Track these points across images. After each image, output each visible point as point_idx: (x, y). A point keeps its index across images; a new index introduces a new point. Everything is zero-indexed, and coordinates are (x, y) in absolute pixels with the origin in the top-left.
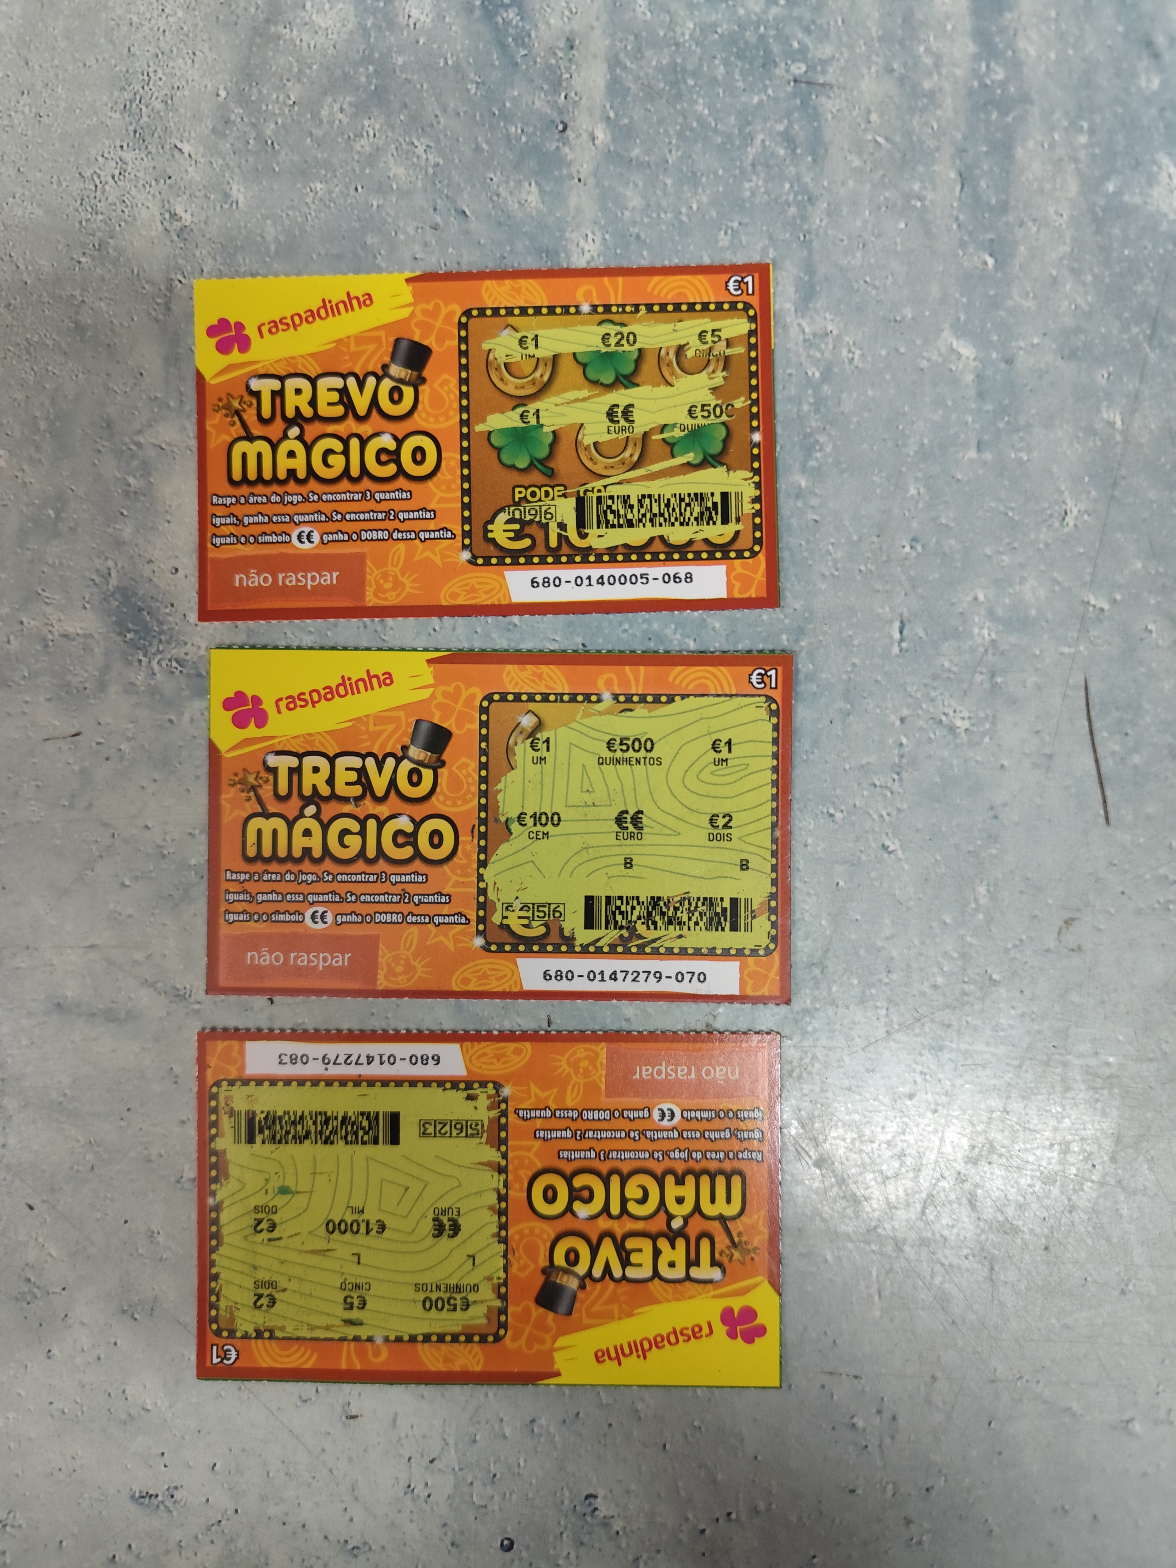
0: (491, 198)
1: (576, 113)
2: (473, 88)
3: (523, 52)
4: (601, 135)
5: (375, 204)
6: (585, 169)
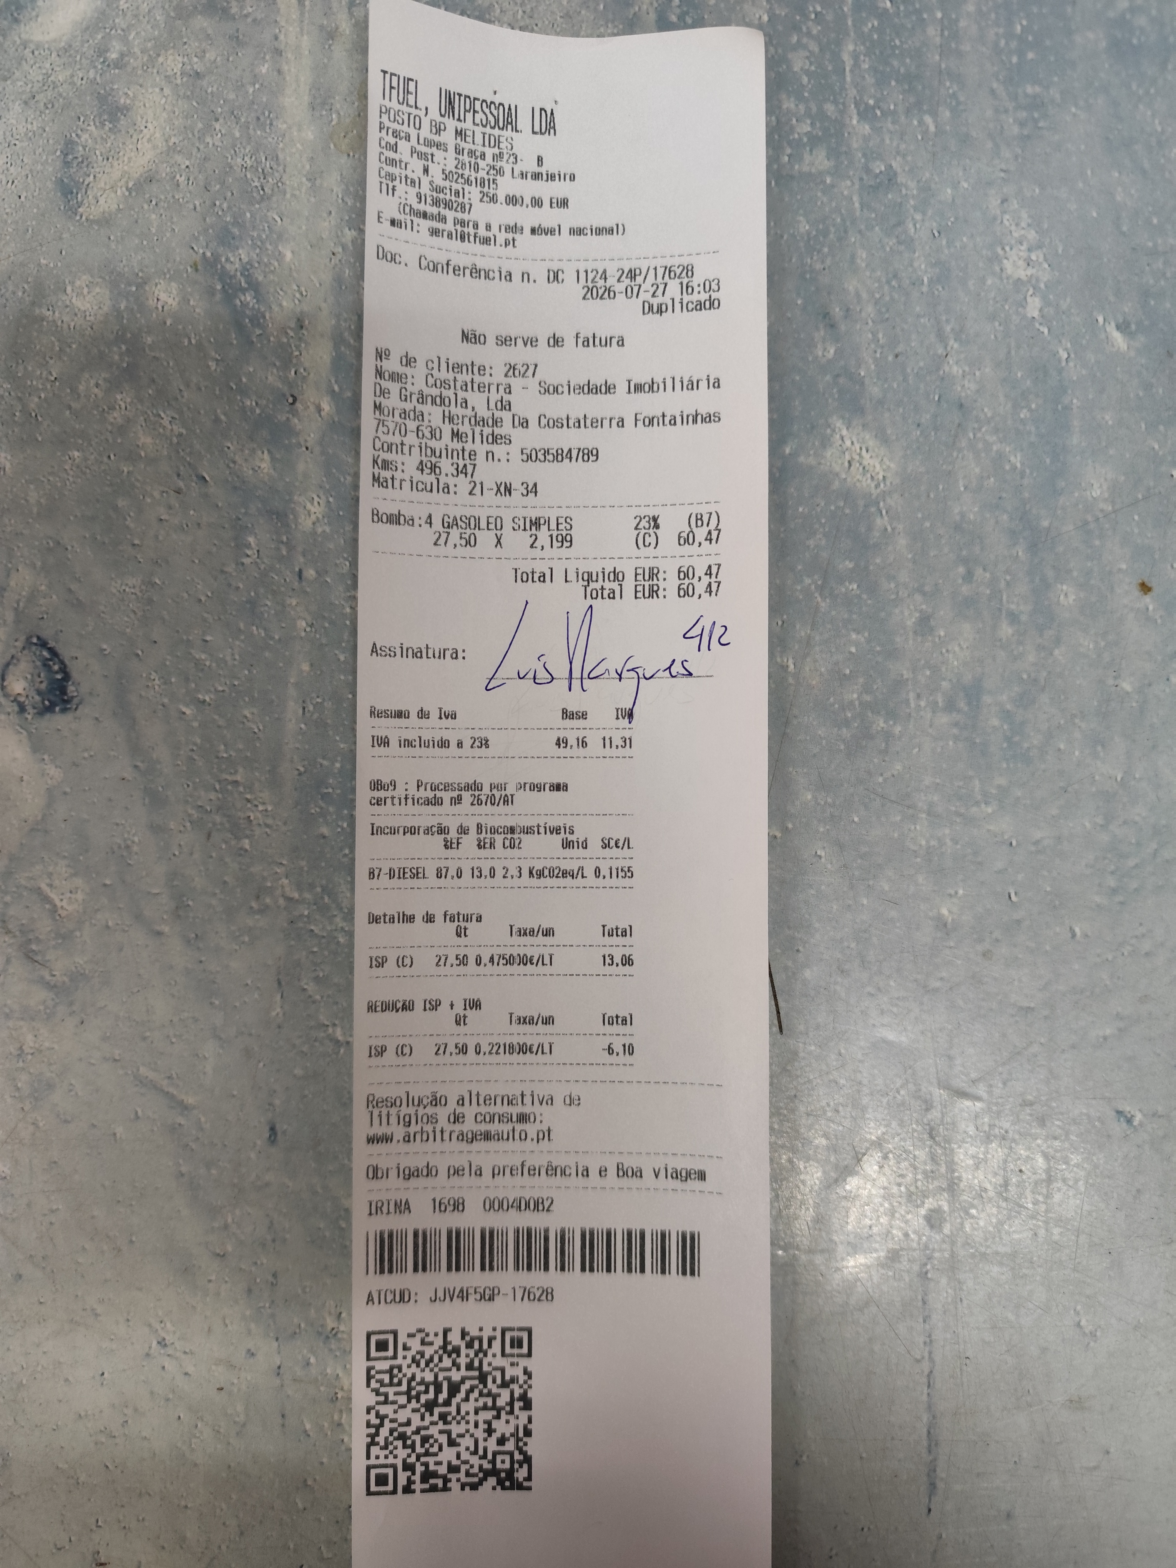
0: (228, 466)
1: (305, 386)
2: (213, 365)
3: (258, 332)
4: (326, 406)
5: (126, 470)
6: (312, 438)
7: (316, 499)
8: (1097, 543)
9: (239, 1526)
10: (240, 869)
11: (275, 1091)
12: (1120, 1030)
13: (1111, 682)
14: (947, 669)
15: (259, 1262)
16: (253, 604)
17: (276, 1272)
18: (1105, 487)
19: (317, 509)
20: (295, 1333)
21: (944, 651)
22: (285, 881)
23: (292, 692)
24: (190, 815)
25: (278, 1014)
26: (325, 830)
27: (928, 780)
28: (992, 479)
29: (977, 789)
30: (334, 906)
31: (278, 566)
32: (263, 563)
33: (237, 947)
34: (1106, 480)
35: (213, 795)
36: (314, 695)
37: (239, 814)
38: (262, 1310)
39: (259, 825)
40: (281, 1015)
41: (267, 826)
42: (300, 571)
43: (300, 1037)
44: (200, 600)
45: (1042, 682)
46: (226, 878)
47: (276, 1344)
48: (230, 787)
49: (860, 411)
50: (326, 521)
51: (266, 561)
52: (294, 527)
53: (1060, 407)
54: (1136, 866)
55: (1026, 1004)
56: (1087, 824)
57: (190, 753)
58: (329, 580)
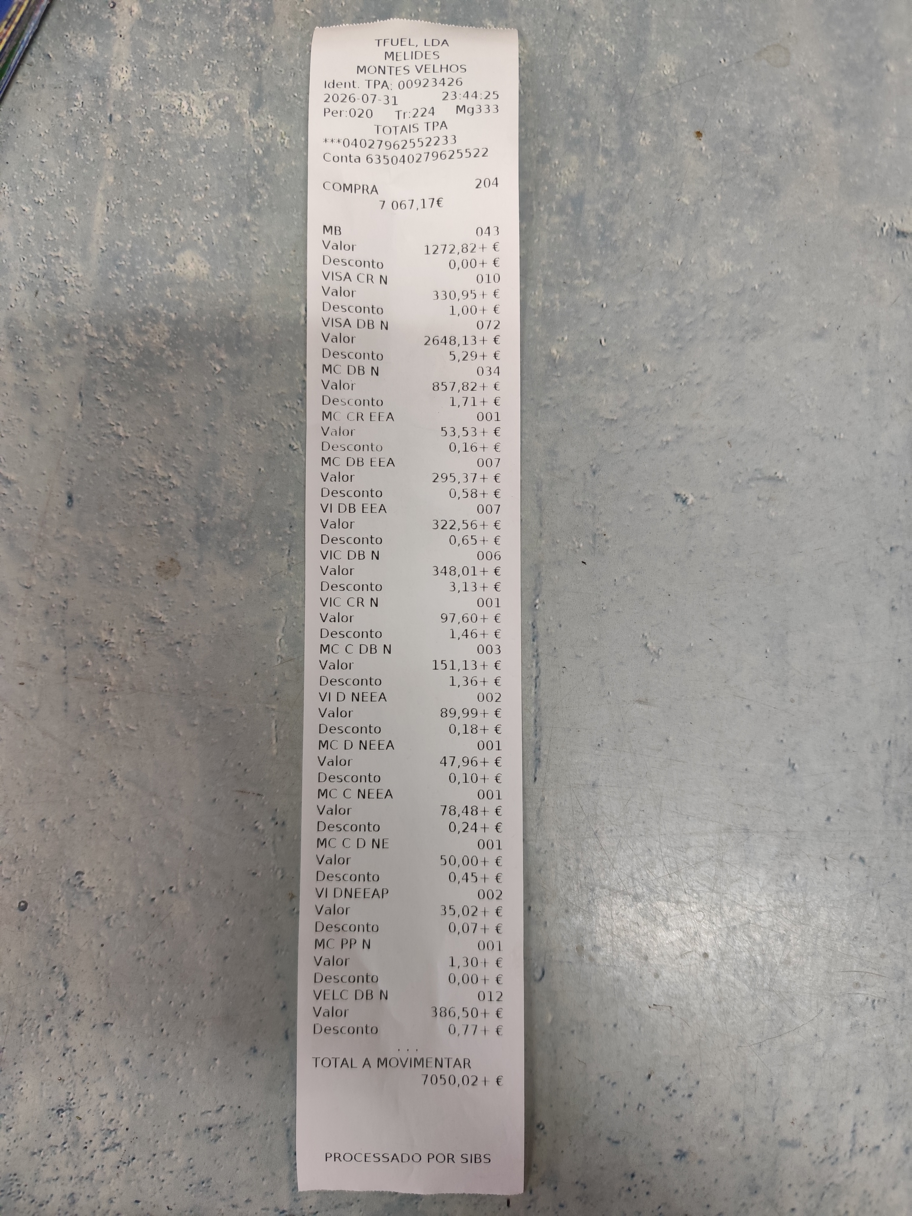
7: (125, 69)
8: (667, 104)
9: (29, 785)
10: (57, 316)
11: (73, 471)
12: (678, 437)
13: (674, 197)
14: (559, 186)
15: (55, 592)
16: (77, 138)
17: (67, 599)
18: (673, 68)
19: (125, 76)
20: (78, 644)
21: (558, 174)
22: (88, 325)
23: (100, 196)
24: (24, 279)
25: (78, 417)
26: (118, 290)
27: (544, 262)
28: (595, 61)
29: (579, 268)
30: (121, 342)
31: (95, 112)
32: (86, 110)
33: (52, 371)
34: (674, 63)
35: (41, 266)
36: (115, 198)
37: (59, 278)
38: (55, 627)
39: (72, 286)
40: (80, 418)
41: (78, 287)
42: (111, 116)
43: (93, 433)
44: (40, 135)
45: (627, 196)
46: (47, 323)
47: (63, 651)
48: (53, 260)
49: (506, 16)
50: (131, 83)
51: (87, 109)
52: (108, 86)
53: (643, 16)
54: (691, 322)
55: (610, 417)
56: (657, 294)
57: (27, 237)
58: (130, 121)
